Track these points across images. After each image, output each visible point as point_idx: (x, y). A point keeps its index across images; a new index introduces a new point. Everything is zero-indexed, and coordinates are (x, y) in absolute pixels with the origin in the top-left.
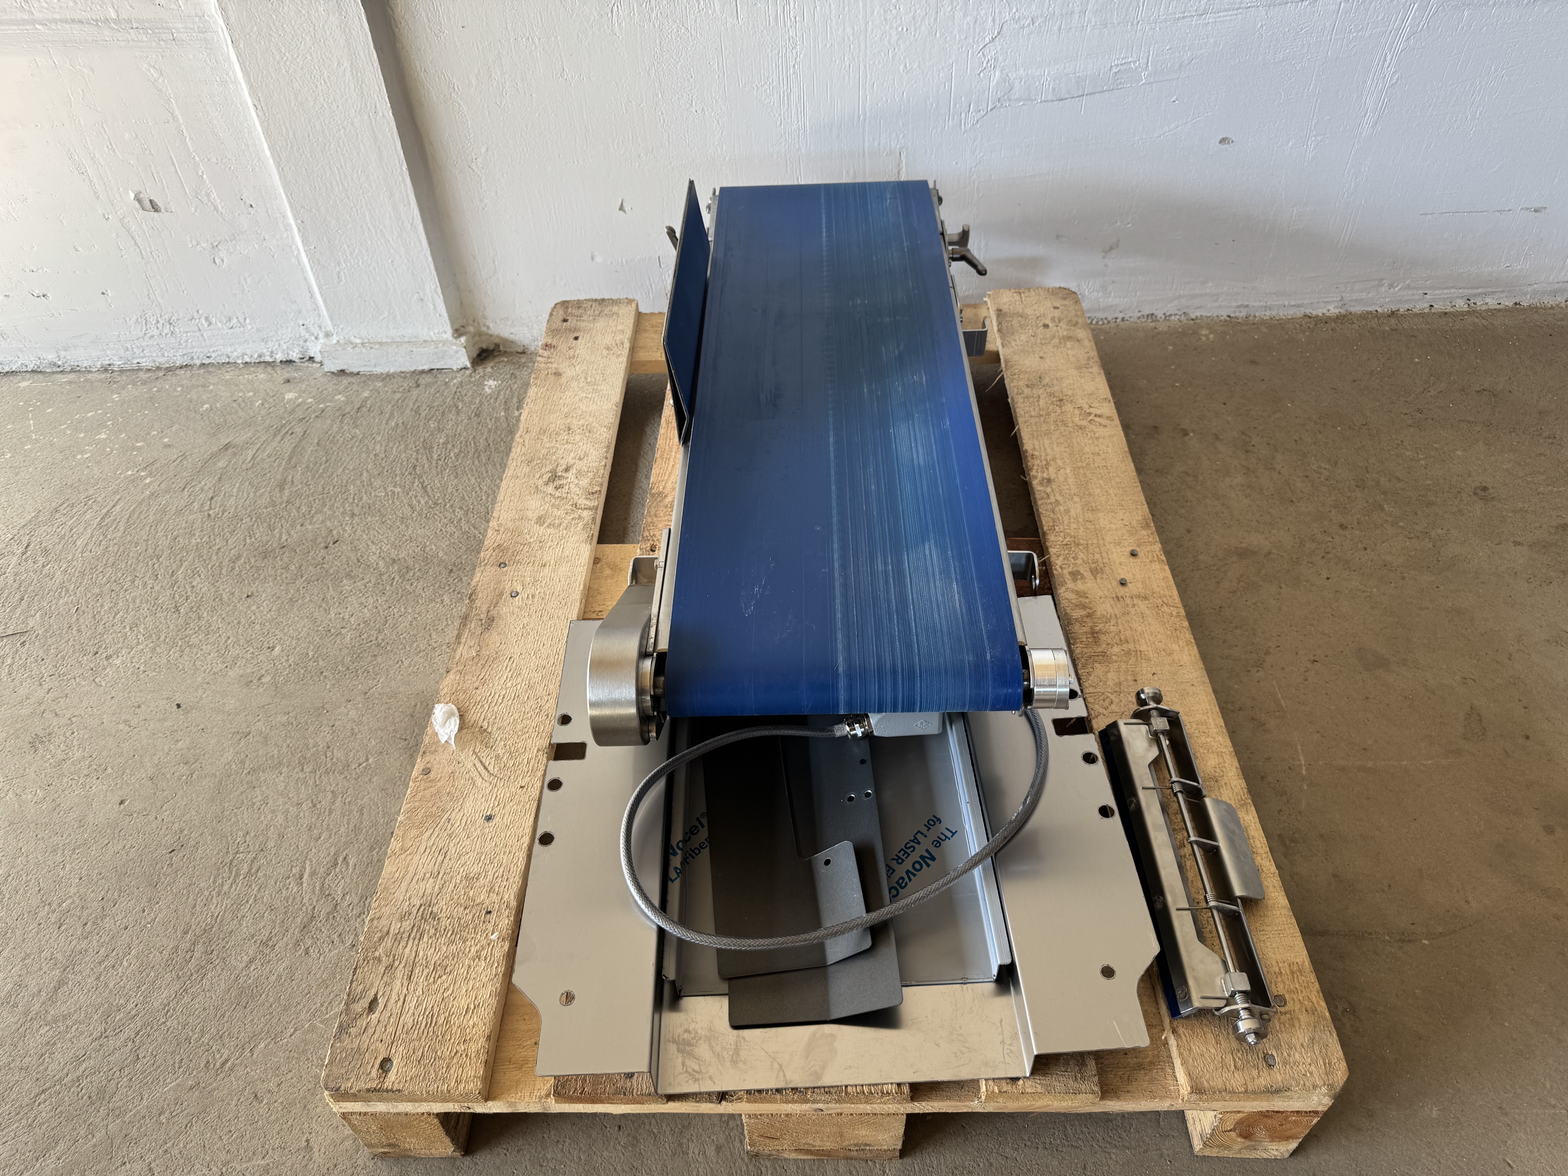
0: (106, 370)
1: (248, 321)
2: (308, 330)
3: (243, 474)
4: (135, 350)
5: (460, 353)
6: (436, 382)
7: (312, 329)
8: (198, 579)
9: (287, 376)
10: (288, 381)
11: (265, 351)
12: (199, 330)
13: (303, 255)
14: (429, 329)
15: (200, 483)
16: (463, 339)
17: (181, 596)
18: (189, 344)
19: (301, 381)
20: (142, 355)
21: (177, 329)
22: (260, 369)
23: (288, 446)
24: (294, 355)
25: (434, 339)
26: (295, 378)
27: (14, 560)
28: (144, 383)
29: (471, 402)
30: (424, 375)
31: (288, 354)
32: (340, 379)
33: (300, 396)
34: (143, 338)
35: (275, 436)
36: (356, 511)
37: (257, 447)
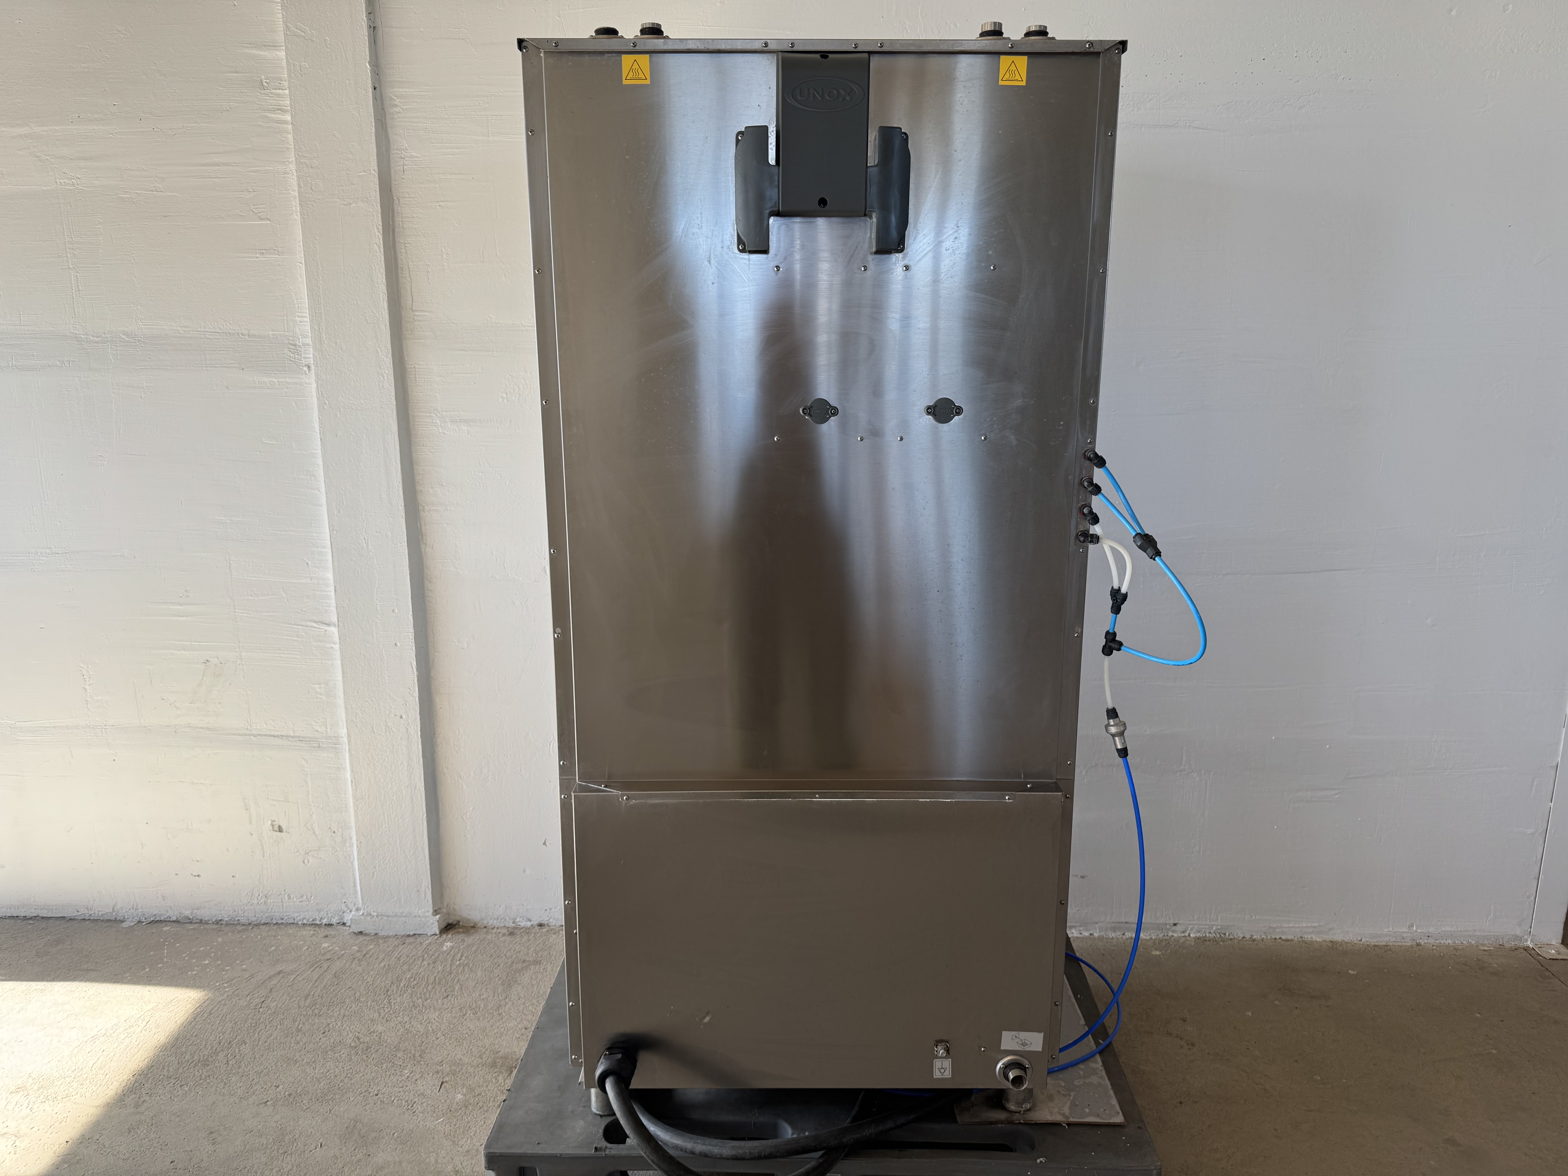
0: (217, 923)
1: (312, 898)
2: (347, 906)
3: (286, 989)
4: (240, 912)
5: (434, 925)
6: (415, 942)
7: (350, 905)
8: (244, 1047)
9: (326, 933)
10: (327, 936)
11: (317, 917)
12: (282, 902)
13: (356, 861)
14: (419, 909)
15: (258, 992)
16: (438, 917)
17: (232, 1055)
18: (273, 911)
19: (334, 936)
20: (242, 915)
21: (269, 901)
22: (312, 928)
23: (316, 975)
24: (334, 921)
25: (421, 915)
26: (331, 935)
27: (139, 1030)
28: (239, 932)
29: (433, 955)
30: (410, 938)
31: (331, 920)
32: (358, 937)
33: (331, 946)
34: (247, 904)
35: (310, 968)
36: (347, 1013)
37: (298, 973)
